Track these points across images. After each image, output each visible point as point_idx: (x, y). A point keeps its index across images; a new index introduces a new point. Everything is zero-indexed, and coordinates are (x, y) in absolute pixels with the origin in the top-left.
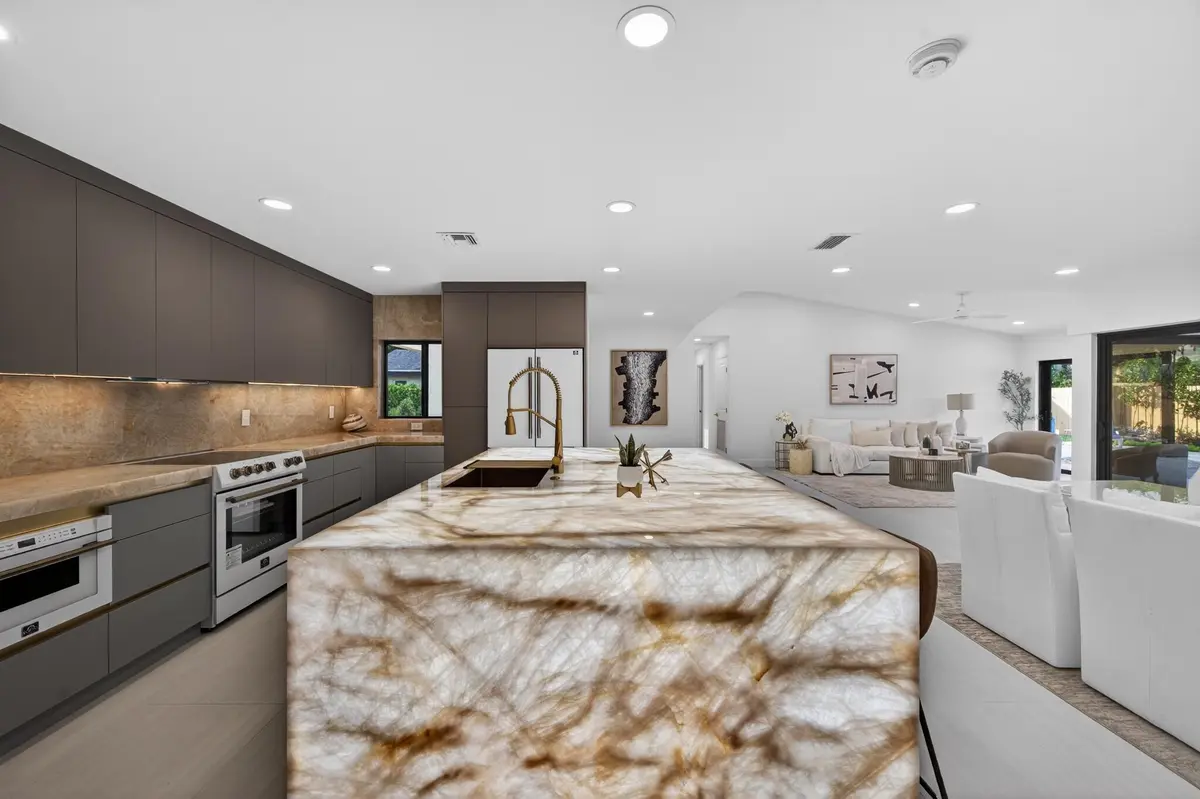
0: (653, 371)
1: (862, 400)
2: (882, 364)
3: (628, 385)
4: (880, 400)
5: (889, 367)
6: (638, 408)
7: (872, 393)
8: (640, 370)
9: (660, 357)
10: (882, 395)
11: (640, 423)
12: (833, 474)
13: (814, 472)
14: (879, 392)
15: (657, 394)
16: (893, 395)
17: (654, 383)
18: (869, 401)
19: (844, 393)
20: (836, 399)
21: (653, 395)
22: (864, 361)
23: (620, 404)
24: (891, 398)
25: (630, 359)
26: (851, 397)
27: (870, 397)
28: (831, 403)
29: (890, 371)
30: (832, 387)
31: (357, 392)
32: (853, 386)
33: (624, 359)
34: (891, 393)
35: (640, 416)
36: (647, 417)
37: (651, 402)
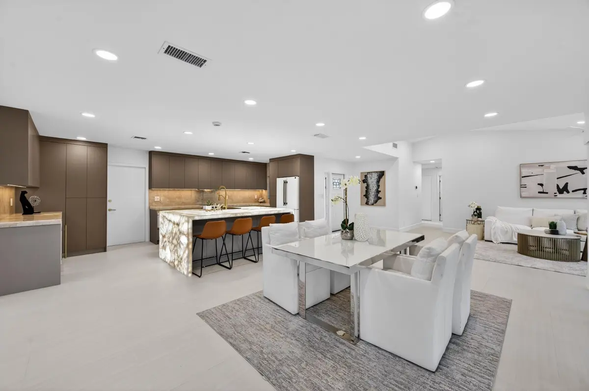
0: (378, 181)
1: (551, 194)
2: (573, 168)
3: (367, 187)
4: (571, 195)
5: (582, 170)
6: (372, 199)
7: (562, 190)
8: (372, 181)
9: (381, 174)
10: (574, 191)
11: (373, 204)
12: (492, 241)
13: (483, 238)
14: (570, 188)
15: (380, 191)
17: (378, 186)
18: (560, 195)
19: (533, 190)
20: (524, 194)
21: (378, 192)
22: (553, 166)
23: (364, 196)
24: (584, 193)
25: (368, 176)
26: (539, 192)
27: (561, 193)
28: (521, 197)
29: (583, 173)
30: (522, 186)
31: (264, 191)
32: (542, 185)
33: (366, 176)
34: (584, 189)
35: (372, 201)
36: (376, 202)
37: (377, 195)
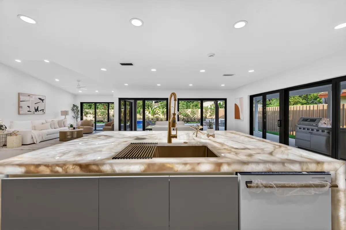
1: (33, 112)
2: (40, 99)
4: (39, 113)
5: (43, 100)
10: (40, 111)
12: (34, 143)
16: (44, 111)
18: (35, 113)
19: (25, 109)
20: (21, 112)
22: (33, 97)
24: (43, 112)
26: (28, 111)
27: (36, 111)
28: (19, 113)
29: (43, 102)
30: (19, 107)
32: (29, 107)
34: (43, 110)
